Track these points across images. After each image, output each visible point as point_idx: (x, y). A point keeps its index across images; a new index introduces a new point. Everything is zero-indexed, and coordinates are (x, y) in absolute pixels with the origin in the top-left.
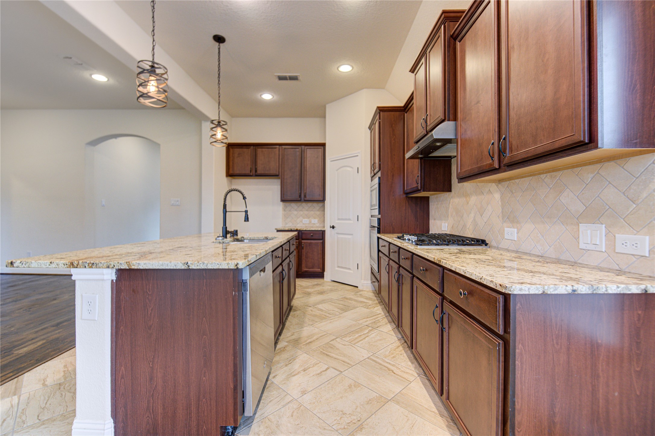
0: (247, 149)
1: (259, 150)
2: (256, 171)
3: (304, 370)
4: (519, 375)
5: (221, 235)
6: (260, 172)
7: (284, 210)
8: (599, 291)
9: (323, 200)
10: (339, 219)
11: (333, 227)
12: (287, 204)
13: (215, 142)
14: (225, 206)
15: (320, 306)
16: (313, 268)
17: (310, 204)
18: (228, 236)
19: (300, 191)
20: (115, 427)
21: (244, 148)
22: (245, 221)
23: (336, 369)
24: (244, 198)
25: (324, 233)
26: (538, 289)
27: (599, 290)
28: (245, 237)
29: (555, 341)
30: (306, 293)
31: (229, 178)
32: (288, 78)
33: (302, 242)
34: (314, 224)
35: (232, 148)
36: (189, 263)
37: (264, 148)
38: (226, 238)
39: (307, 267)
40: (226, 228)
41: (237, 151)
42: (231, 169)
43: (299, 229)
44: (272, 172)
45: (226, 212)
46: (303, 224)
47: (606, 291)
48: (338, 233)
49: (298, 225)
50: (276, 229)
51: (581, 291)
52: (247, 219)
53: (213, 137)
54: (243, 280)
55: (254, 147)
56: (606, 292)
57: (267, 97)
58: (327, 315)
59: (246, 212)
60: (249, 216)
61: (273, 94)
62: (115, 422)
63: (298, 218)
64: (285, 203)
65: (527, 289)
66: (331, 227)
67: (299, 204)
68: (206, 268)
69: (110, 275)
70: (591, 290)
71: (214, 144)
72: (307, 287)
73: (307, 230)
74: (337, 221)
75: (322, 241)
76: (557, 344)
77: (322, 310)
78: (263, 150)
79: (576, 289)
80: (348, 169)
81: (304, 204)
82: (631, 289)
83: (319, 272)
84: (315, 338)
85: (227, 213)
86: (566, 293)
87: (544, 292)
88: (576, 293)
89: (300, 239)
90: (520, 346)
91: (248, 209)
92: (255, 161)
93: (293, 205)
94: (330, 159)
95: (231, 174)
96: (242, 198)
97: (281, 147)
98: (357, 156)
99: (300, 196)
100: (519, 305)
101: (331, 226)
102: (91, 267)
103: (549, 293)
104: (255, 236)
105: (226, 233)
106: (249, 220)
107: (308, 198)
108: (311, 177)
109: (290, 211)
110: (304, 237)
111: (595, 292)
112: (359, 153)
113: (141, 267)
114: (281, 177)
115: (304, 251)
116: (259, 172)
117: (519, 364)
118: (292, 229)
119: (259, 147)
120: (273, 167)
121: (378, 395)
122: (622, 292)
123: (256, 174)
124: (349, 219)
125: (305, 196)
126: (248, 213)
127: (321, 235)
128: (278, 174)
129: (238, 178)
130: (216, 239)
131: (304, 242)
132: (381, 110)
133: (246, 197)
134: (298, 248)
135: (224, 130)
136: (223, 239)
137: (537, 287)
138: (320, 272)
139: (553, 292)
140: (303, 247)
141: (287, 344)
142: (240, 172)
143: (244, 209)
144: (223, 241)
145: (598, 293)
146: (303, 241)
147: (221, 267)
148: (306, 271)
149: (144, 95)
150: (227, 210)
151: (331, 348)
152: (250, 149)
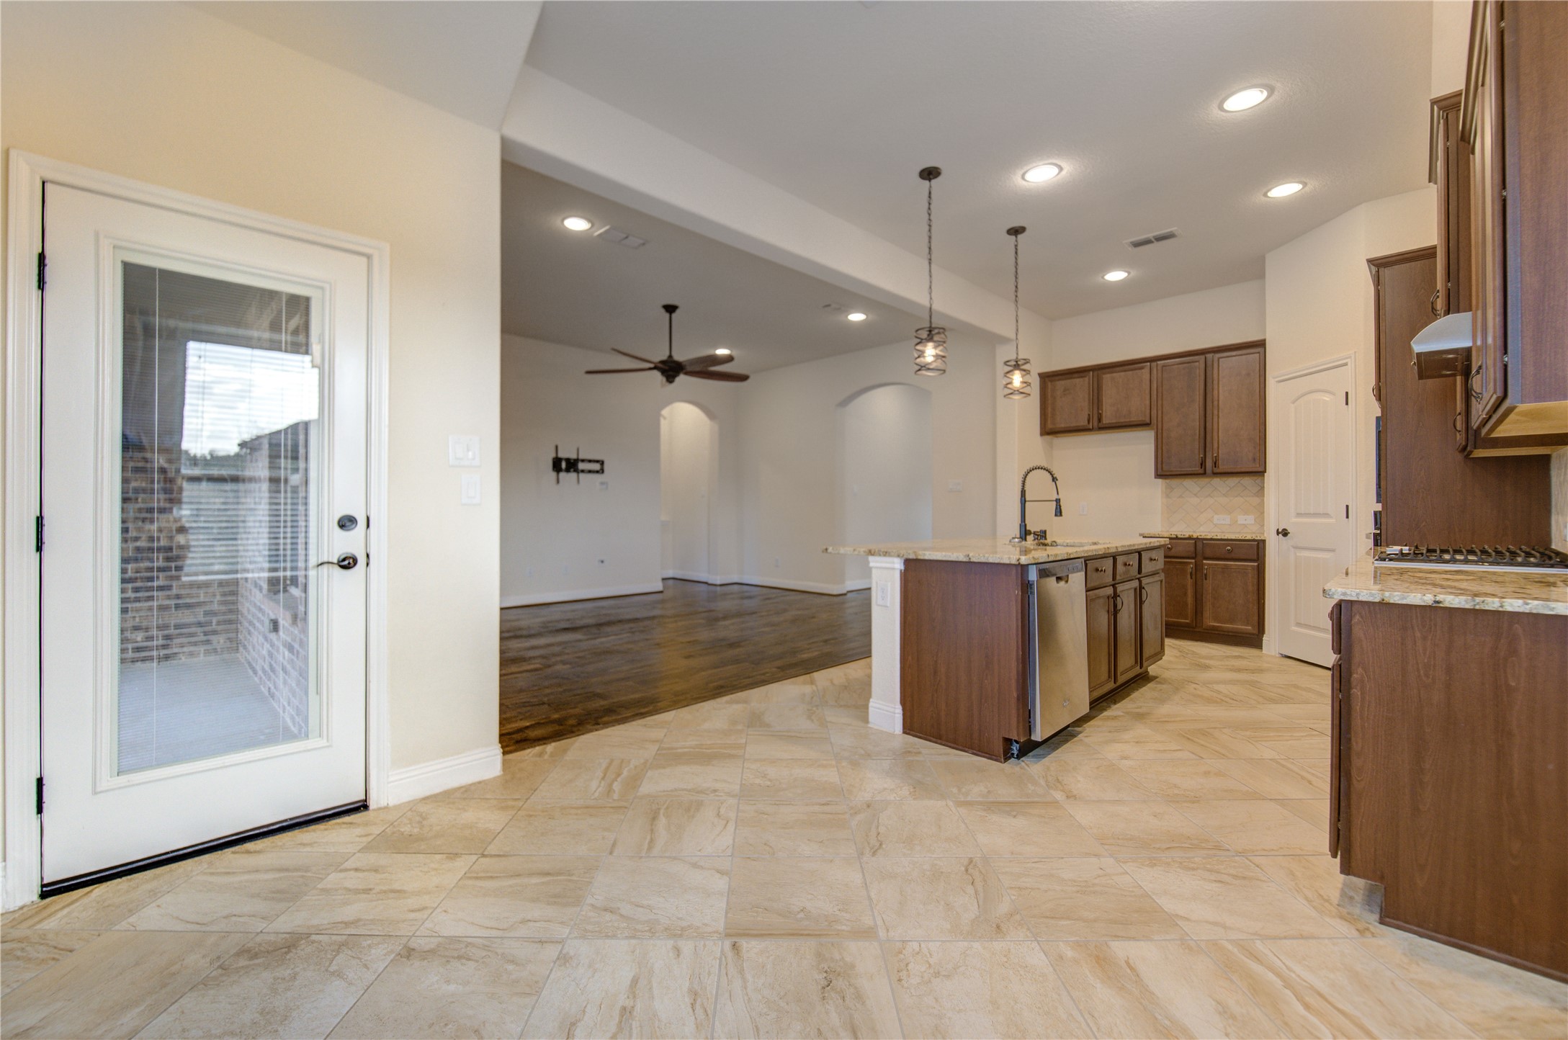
0: (1081, 379)
1: (1107, 378)
2: (1100, 420)
3: (1137, 742)
4: (1358, 708)
5: (1018, 536)
6: (1107, 422)
7: (1168, 496)
8: (1486, 606)
9: (1261, 473)
10: (1299, 515)
11: (1285, 533)
12: (1175, 482)
13: (1011, 394)
14: (1023, 493)
15: (1216, 687)
16: (1232, 621)
17: (1232, 481)
18: (1030, 538)
19: (1202, 452)
20: (904, 715)
21: (1074, 378)
22: (1056, 515)
23: (1193, 753)
24: (1054, 479)
25: (1261, 545)
26: (1372, 595)
27: (1487, 604)
28: (1059, 541)
29: (1422, 672)
30: (1199, 665)
31: (1048, 438)
32: (1153, 240)
33: (1203, 565)
34: (1245, 526)
35: (1051, 381)
36: (971, 555)
37: (1116, 372)
38: (1026, 540)
39: (1216, 619)
40: (1025, 525)
41: (1061, 384)
42: (1049, 422)
43: (1195, 536)
44: (1134, 418)
45: (1025, 501)
46: (1216, 525)
47: (1502, 606)
48: (1296, 547)
49: (1202, 529)
50: (1140, 535)
51: (1451, 604)
52: (1059, 512)
53: (1009, 386)
54: (1029, 581)
55: (1096, 373)
56: (1500, 609)
57: (1116, 276)
58: (1228, 700)
59: (1058, 501)
60: (1062, 508)
61: (1127, 269)
62: (904, 710)
63: (1202, 513)
64: (1168, 481)
65: (1354, 594)
66: (1278, 533)
67: (1203, 481)
68: (987, 561)
69: (898, 565)
70: (1472, 603)
71: (1011, 396)
72: (1211, 658)
73: (1215, 537)
74: (1294, 520)
75: (1256, 564)
76: (1427, 676)
77: (1219, 692)
78: (1114, 375)
79: (1441, 600)
80: (1327, 398)
81: (1217, 481)
82: (1554, 608)
83: (1250, 634)
84: (1178, 719)
85: (1027, 503)
86: (1423, 604)
87: (1383, 600)
88: (1441, 605)
89: (1199, 558)
90: (1360, 670)
91: (1060, 496)
92: (1096, 399)
93: (1189, 483)
94: (1274, 378)
95: (1050, 429)
96: (1051, 478)
97: (1154, 364)
98: (1346, 364)
99: (1203, 464)
100: (1357, 618)
101: (1280, 530)
102: (885, 556)
103: (1392, 601)
104: (1076, 541)
105: (1025, 533)
106: (1063, 514)
107: (1222, 468)
108: (1228, 424)
109: (1181, 497)
110: (1208, 552)
111: (1477, 607)
112: (1350, 357)
113: (926, 558)
114: (1155, 427)
115: (1208, 585)
116: (1105, 421)
117: (1359, 693)
118: (1179, 536)
119: (1104, 371)
120: (1137, 406)
121: (1250, 790)
122: (1534, 611)
123: (1101, 425)
124: (1326, 515)
125: (1215, 464)
126: (1061, 503)
127: (1256, 551)
128: (1148, 422)
129: (1065, 436)
130: (1010, 541)
131: (1209, 564)
132: (1379, 265)
133: (1058, 478)
134: (1194, 577)
135: (1024, 373)
136: (1020, 542)
137: (1370, 593)
138: (1253, 634)
139: (1398, 600)
140: (1206, 575)
141: (1122, 714)
142: (1068, 425)
143: (1055, 497)
144: (1020, 544)
145: (1484, 608)
146: (1204, 562)
147: (1002, 562)
148: (1214, 628)
149: (923, 367)
150: (1027, 499)
151: (1204, 734)
152: (1087, 379)
